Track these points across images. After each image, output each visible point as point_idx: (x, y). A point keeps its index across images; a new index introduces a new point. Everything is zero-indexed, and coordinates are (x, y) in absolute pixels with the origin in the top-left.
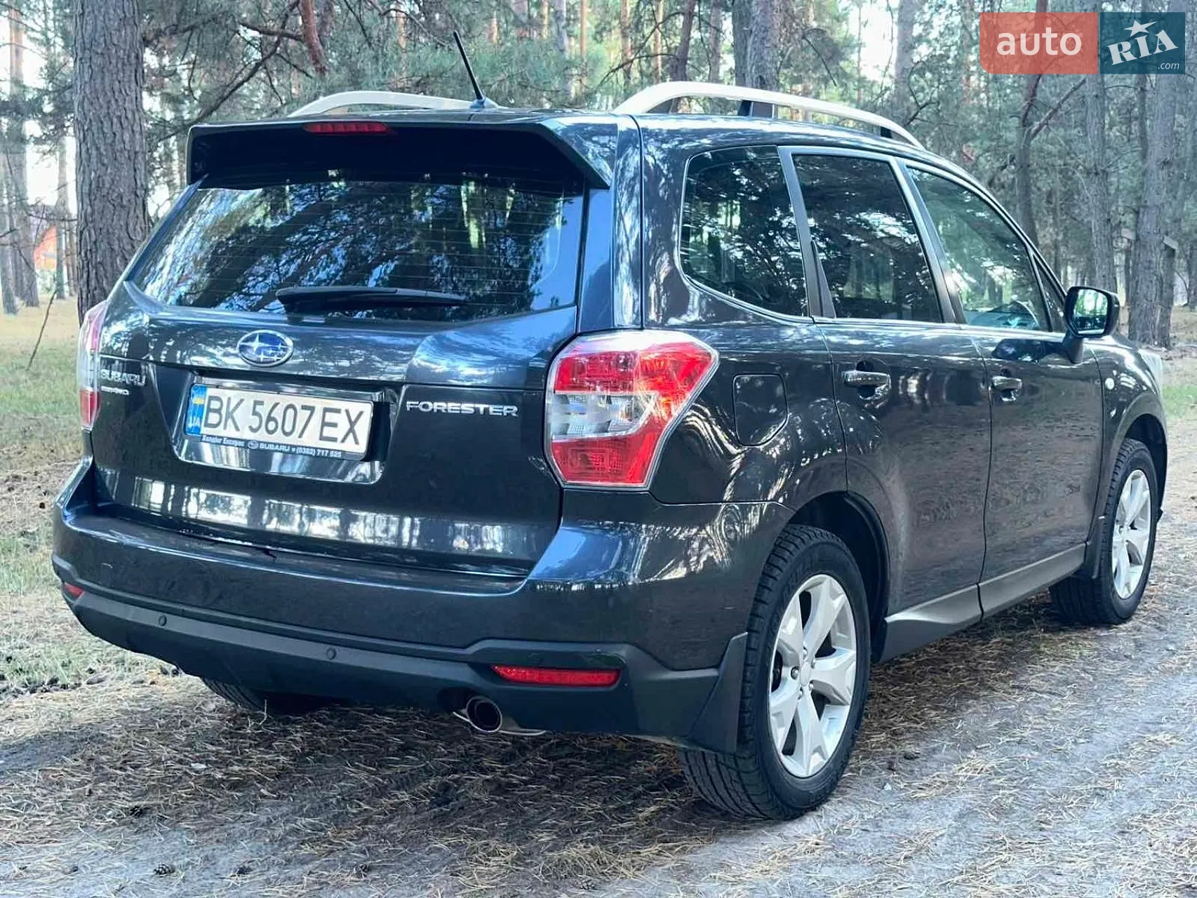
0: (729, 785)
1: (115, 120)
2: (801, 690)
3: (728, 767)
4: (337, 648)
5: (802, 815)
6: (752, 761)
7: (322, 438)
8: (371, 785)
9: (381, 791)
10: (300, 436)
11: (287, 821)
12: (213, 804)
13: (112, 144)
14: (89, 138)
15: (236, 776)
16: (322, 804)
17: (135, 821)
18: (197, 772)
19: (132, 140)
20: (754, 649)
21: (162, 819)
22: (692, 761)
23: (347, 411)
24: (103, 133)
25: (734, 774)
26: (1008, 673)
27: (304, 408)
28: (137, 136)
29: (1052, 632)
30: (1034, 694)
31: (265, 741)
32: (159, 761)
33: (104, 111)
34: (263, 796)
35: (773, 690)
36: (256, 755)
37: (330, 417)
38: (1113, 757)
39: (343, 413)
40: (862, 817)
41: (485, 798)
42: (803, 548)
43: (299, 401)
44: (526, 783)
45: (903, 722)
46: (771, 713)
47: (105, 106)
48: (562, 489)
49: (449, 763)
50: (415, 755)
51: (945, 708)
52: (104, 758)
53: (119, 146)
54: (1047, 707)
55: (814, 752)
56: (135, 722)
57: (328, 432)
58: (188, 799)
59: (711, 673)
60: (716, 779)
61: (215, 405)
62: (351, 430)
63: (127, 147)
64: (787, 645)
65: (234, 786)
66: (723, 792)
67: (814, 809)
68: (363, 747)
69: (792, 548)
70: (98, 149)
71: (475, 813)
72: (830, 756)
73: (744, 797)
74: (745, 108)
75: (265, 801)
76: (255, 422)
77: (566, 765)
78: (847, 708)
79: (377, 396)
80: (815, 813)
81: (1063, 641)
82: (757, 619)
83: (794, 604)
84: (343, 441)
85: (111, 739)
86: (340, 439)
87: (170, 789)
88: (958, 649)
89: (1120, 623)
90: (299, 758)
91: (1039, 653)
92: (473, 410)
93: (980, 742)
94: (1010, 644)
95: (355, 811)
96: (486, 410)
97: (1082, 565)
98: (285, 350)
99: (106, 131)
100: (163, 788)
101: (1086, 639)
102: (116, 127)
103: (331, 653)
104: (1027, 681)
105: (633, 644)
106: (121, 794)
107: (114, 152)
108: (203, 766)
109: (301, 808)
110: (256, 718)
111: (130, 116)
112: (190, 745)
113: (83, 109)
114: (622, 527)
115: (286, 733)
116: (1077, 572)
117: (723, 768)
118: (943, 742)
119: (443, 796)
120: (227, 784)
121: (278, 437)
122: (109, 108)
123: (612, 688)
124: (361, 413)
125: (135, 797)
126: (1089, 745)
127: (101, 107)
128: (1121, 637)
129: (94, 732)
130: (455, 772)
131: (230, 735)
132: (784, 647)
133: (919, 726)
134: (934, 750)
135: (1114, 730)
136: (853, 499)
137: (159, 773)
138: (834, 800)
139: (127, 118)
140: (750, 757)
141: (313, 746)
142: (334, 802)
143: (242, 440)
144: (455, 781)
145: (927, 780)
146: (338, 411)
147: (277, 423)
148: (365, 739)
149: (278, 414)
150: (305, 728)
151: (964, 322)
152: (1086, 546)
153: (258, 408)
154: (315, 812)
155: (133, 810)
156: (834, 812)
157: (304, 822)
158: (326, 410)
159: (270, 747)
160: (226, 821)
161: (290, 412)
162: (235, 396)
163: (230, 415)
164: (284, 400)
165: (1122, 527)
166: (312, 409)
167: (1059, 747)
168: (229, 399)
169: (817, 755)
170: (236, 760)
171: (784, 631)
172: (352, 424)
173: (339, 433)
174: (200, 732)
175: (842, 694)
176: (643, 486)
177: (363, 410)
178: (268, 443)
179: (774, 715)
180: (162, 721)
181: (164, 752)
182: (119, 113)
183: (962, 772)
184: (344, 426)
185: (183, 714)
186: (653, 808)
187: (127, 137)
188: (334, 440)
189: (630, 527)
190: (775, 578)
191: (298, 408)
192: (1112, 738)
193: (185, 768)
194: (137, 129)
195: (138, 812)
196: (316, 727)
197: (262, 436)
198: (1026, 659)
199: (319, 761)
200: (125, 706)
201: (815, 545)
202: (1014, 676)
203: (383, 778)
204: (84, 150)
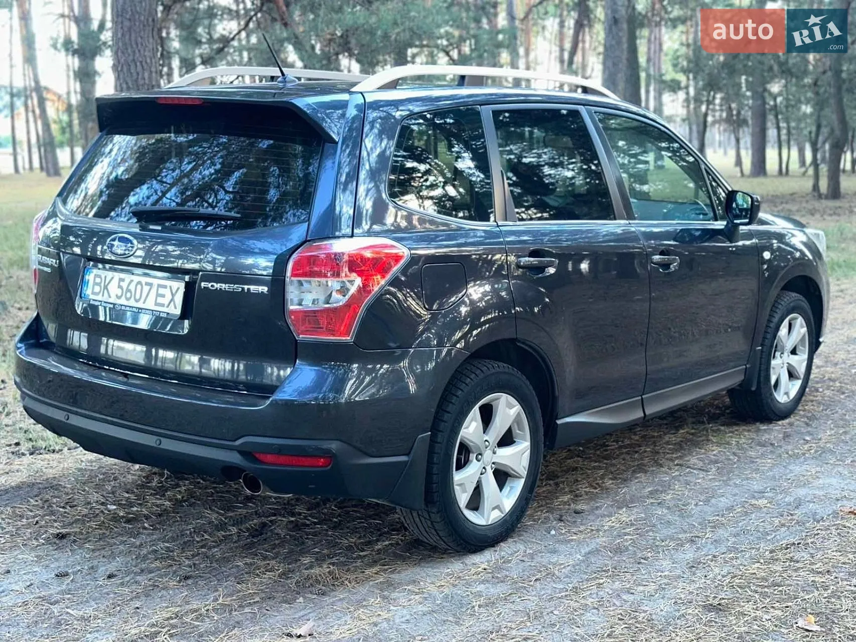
0: (427, 529)
1: (138, 64)
2: (484, 468)
3: (425, 518)
4: (162, 439)
5: (483, 549)
6: (439, 515)
7: (156, 304)
8: (216, 522)
9: (222, 526)
10: (144, 303)
11: (153, 545)
12: (111, 532)
13: (136, 80)
14: (121, 76)
15: (132, 514)
16: (179, 534)
17: (57, 542)
18: (109, 511)
19: (150, 78)
20: (439, 443)
21: (75, 541)
22: (405, 514)
23: (171, 287)
24: (131, 73)
25: (429, 522)
26: (679, 454)
27: (147, 284)
28: (154, 75)
29: (727, 425)
30: (688, 470)
31: (161, 491)
32: (89, 503)
33: (131, 58)
34: (145, 528)
35: (457, 469)
36: (152, 500)
37: (161, 291)
38: (718, 515)
39: (169, 288)
40: (525, 552)
41: (282, 533)
42: (481, 376)
43: (144, 280)
44: (315, 523)
45: (586, 487)
46: (455, 484)
47: (131, 54)
48: (296, 341)
49: (274, 509)
50: (254, 503)
51: (620, 478)
52: (55, 500)
53: (141, 82)
54: (693, 479)
55: (494, 509)
56: (84, 476)
57: (160, 300)
58: (96, 529)
59: (403, 458)
60: (419, 524)
61: (98, 280)
62: (172, 300)
63: (147, 82)
64: (468, 439)
65: (129, 521)
66: (424, 533)
67: (493, 546)
68: (223, 497)
69: (473, 376)
70: (127, 83)
71: (272, 543)
72: (507, 511)
73: (438, 538)
74: (462, 80)
75: (145, 531)
76: (119, 292)
77: (348, 513)
78: (523, 481)
79: (187, 278)
80: (493, 549)
81: (732, 432)
82: (443, 423)
83: (475, 412)
84: (168, 307)
85: (65, 487)
86: (166, 304)
87: (88, 522)
88: (653, 437)
89: (779, 420)
90: (178, 503)
91: (708, 440)
92: (240, 290)
93: (632, 502)
94: (692, 434)
95: (198, 539)
96: (249, 289)
97: (743, 380)
98: (132, 247)
99: (132, 71)
100: (83, 522)
101: (749, 431)
102: (139, 68)
103: (158, 442)
104: (688, 461)
105: (341, 441)
106: (56, 525)
107: (138, 86)
108: (114, 507)
109: (164, 537)
110: (162, 475)
111: (148, 61)
112: (113, 493)
113: (118, 56)
114: (339, 366)
115: (178, 486)
116: (740, 385)
117: (422, 519)
118: (605, 504)
119: (259, 532)
120: (124, 520)
121: (132, 303)
122: (134, 56)
123: (329, 468)
124: (178, 289)
125: (63, 527)
126: (707, 506)
127: (129, 55)
128: (775, 431)
129: (55, 483)
130: (275, 515)
131: (142, 486)
132: (465, 440)
133: (595, 491)
134: (597, 507)
135: (729, 496)
136: (523, 343)
137: (85, 511)
138: (510, 540)
139: (146, 62)
140: (438, 513)
141: (191, 494)
142: (188, 532)
143: (112, 304)
144: (271, 521)
145: (582, 528)
146: (165, 287)
147: (131, 293)
148: (227, 491)
149: (132, 287)
150: (190, 483)
151: (635, 219)
152: (746, 368)
153: (122, 283)
154: (173, 539)
155: (58, 535)
156: (506, 548)
157: (162, 546)
158: (159, 286)
159: (164, 495)
160: (115, 544)
161: (139, 287)
162: (110, 274)
163: (106, 287)
164: (136, 279)
165: (782, 353)
166: (151, 285)
167: (683, 507)
168: (106, 277)
169: (496, 510)
170: (138, 504)
171: (465, 430)
172: (173, 295)
173: (166, 301)
174: (123, 484)
175: (518, 471)
176: (348, 339)
177: (179, 287)
178: (126, 306)
179: (457, 485)
180: (101, 477)
181: (95, 497)
182: (141, 59)
183: (607, 524)
184: (169, 296)
185: (117, 472)
186: (387, 543)
187: (146, 75)
188: (163, 305)
189: (343, 366)
190: (457, 397)
191: (144, 284)
192: (724, 502)
193: (102, 507)
194: (153, 69)
195: (61, 537)
196: (199, 483)
197: (123, 301)
198: (697, 444)
199: (191, 505)
200: (83, 466)
201: (493, 374)
202: (680, 458)
203: (226, 519)
204: (118, 85)
